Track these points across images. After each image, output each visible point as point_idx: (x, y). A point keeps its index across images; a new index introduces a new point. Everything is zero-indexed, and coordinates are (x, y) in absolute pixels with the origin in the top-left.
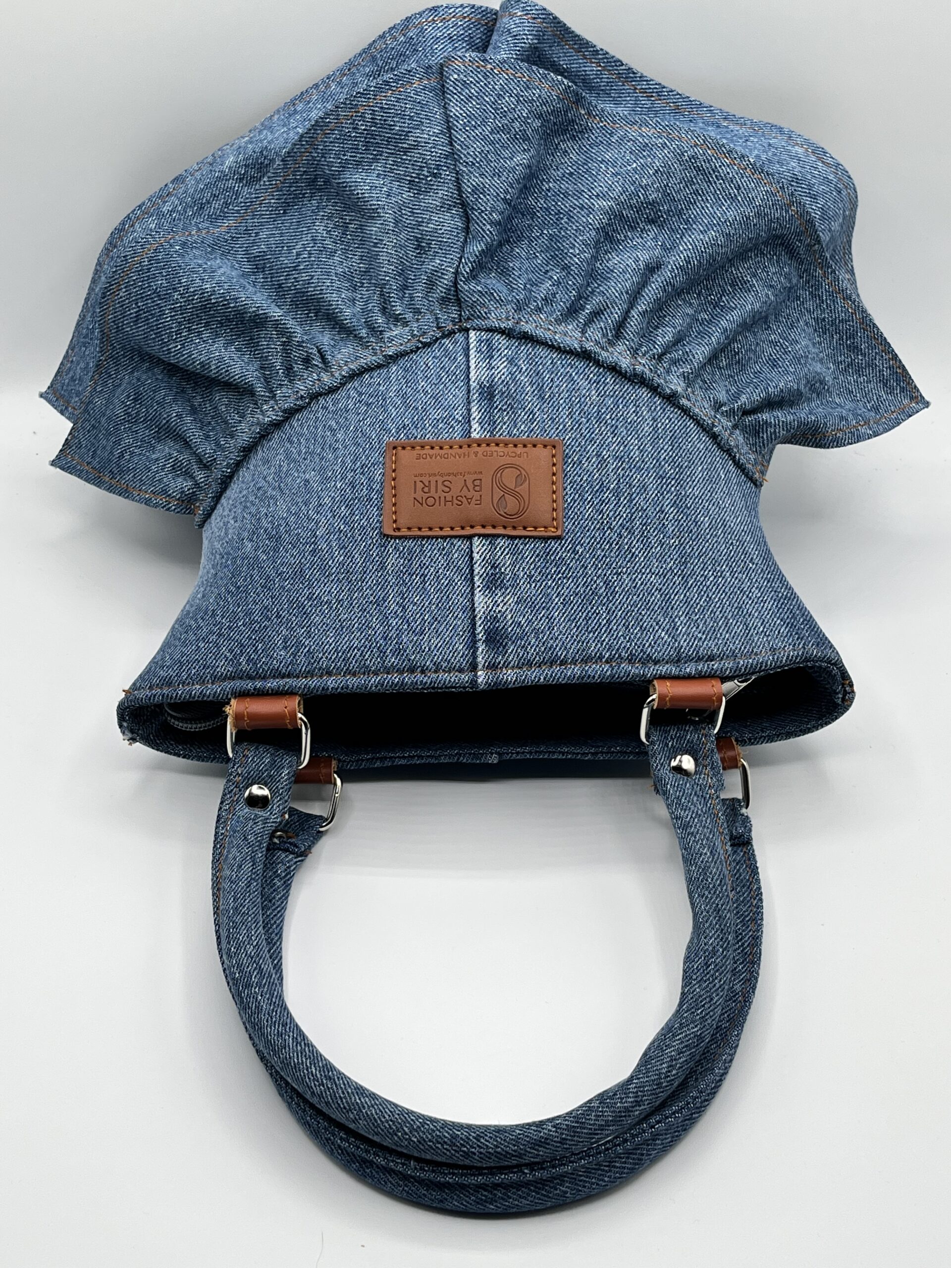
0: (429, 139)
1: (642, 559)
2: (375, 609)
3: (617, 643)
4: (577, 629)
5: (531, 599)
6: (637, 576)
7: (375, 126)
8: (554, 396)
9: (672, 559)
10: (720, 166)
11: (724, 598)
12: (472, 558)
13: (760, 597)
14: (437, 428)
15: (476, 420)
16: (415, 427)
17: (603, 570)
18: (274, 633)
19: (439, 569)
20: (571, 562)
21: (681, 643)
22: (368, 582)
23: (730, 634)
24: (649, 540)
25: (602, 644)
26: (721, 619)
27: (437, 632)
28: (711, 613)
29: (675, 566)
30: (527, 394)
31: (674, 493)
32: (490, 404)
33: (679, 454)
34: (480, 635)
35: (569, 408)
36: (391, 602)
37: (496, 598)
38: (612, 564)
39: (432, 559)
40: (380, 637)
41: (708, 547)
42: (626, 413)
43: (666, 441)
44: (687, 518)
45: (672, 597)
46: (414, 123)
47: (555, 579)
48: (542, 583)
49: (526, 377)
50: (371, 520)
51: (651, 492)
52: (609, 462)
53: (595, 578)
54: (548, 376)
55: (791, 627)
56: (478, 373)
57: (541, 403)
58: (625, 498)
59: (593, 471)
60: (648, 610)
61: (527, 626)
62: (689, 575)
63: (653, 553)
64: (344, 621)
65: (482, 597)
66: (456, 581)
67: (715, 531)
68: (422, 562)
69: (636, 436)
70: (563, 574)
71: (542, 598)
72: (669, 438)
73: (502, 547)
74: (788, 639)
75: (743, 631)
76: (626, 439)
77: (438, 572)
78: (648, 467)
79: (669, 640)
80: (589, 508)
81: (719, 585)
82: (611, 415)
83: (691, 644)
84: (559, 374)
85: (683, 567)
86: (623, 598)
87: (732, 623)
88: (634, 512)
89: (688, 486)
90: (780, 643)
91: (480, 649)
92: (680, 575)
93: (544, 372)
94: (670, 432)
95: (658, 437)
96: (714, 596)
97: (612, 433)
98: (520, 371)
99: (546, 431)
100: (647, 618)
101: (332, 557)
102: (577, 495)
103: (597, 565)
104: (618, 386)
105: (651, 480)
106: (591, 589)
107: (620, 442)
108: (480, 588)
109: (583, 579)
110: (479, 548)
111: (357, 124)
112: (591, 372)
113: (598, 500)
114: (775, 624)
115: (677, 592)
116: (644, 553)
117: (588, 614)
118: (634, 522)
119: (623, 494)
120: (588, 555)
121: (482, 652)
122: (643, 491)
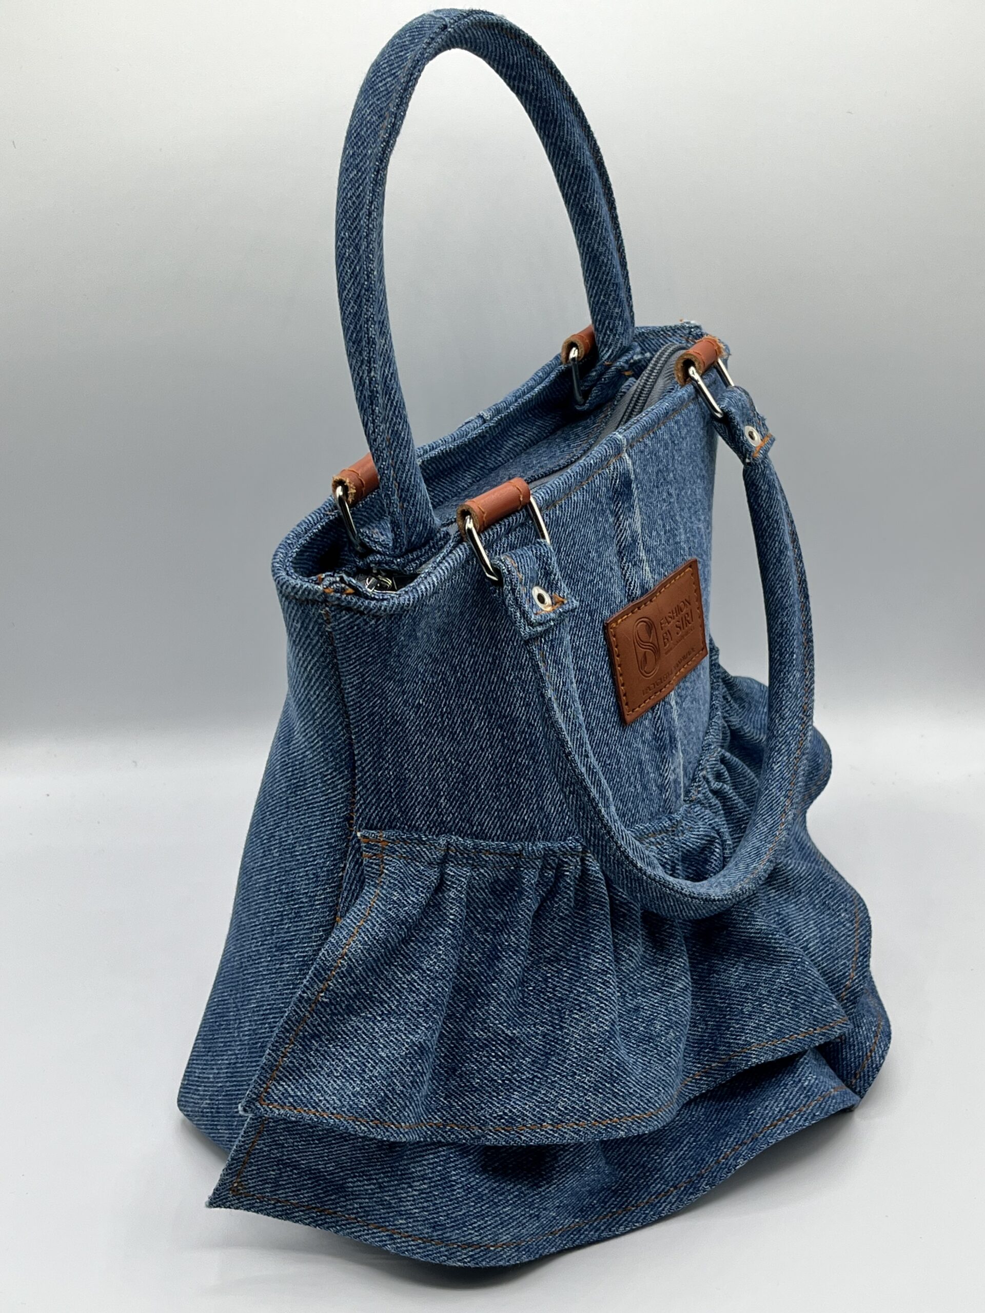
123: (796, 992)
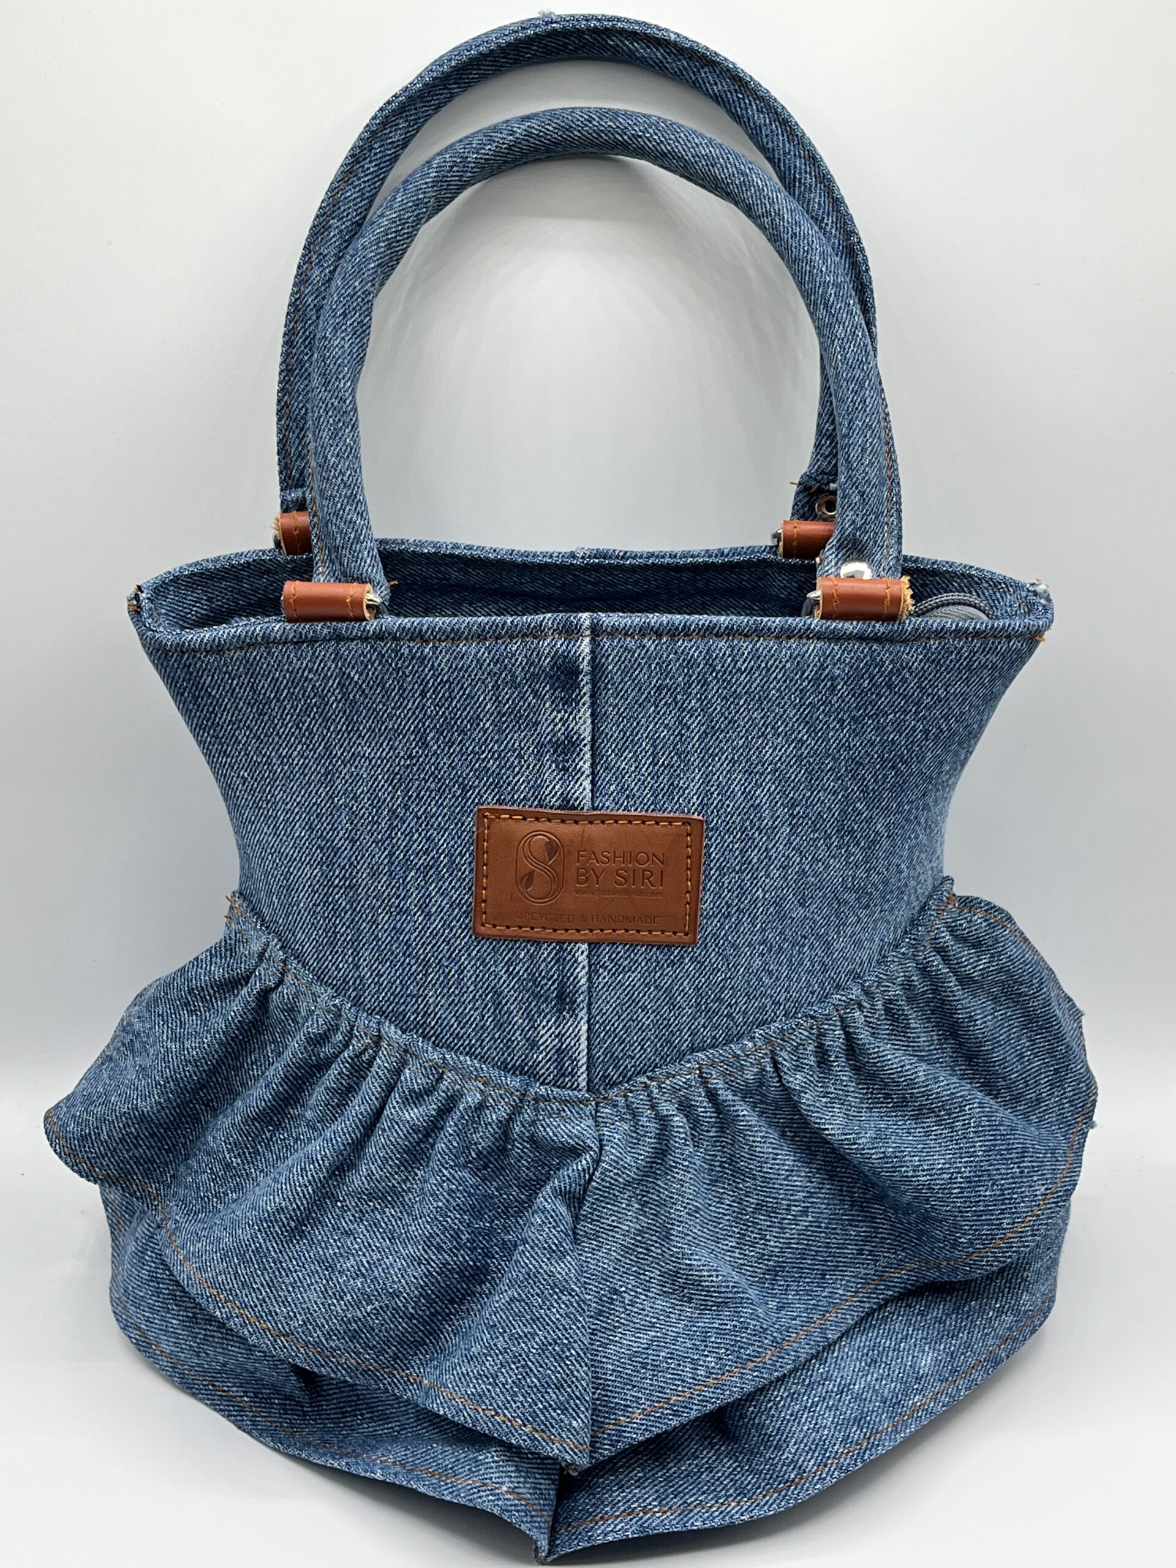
0: (621, 1338)
1: (380, 777)
2: (717, 722)
3: (414, 666)
4: (463, 686)
5: (520, 727)
6: (387, 754)
7: (693, 1359)
8: (481, 996)
9: (344, 778)
10: (256, 1306)
11: (281, 728)
12: (593, 783)
13: (236, 729)
14: (632, 960)
15: (581, 966)
16: (659, 962)
17: (429, 762)
18: (847, 700)
19: (634, 771)
20: (469, 774)
21: (334, 666)
22: (726, 759)
23: (273, 678)
24: (370, 802)
25: (433, 665)
26: (285, 697)
27: (640, 689)
28: (297, 706)
29: (340, 770)
30: (516, 999)
31: (336, 866)
32: (563, 987)
33: (327, 921)
34: (584, 682)
35: (463, 979)
36: (695, 731)
37: (563, 729)
38: (417, 770)
39: (642, 784)
40: (712, 685)
41: (297, 796)
42: (392, 974)
43: (342, 939)
44: (322, 832)
45: (345, 727)
46: (641, 1360)
47: (489, 752)
48: (505, 747)
49: (515, 1024)
50: (719, 841)
51: (364, 867)
52: (416, 906)
53: (438, 752)
54: (488, 1023)
55: (199, 683)
56: (577, 1030)
57: (498, 986)
58: (397, 857)
59: (436, 894)
60: (375, 710)
61: (526, 692)
62: (323, 757)
63: (366, 786)
64: (757, 709)
65: (581, 731)
66: (613, 755)
67: (288, 819)
68: (656, 782)
69: (380, 943)
70: (479, 758)
71: (506, 728)
72: (339, 943)
73: (553, 796)
74: (201, 666)
75: (257, 681)
76: (393, 938)
77: (636, 768)
78: (367, 900)
79: (349, 669)
80: (442, 845)
81: (286, 746)
82: (410, 970)
83: (322, 665)
84: (474, 1026)
85: (330, 768)
86: (405, 725)
87: (271, 692)
88: (386, 839)
89: (317, 878)
90: (211, 661)
91: (585, 663)
92: (334, 757)
93: (493, 1029)
94: (337, 951)
95: (353, 943)
96: (293, 730)
97: (411, 945)
98: (523, 1030)
99: (493, 948)
100: (376, 699)
101: (770, 795)
102: (457, 862)
103: (436, 768)
104: (401, 1010)
105: (364, 883)
106: (445, 738)
107: (401, 934)
108: (583, 743)
109: (454, 751)
110: (583, 795)
111: (717, 1364)
112: (433, 1028)
113: (431, 855)
114: (218, 689)
115: (338, 734)
116: (378, 786)
117: (449, 705)
118: (387, 825)
119: (399, 863)
120: (447, 781)
121: (583, 659)
122: (375, 868)
123: (531, 1370)
